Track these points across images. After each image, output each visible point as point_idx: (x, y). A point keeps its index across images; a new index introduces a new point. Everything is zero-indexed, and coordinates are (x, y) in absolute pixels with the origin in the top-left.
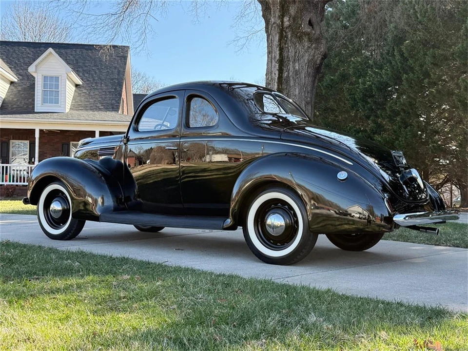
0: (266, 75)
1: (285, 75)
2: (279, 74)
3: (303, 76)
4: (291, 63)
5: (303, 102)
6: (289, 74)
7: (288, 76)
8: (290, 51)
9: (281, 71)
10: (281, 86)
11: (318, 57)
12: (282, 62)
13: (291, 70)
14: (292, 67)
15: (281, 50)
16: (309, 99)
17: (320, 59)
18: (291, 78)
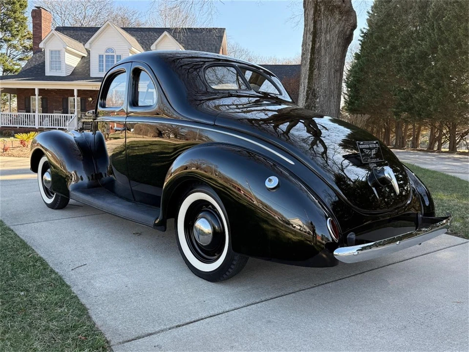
0: (302, 47)
1: (317, 45)
2: (312, 45)
3: (334, 46)
4: (323, 34)
5: (333, 70)
6: (321, 44)
7: (320, 47)
8: (323, 23)
9: (314, 42)
10: (314, 55)
11: (348, 28)
12: (315, 34)
13: (322, 41)
14: (323, 38)
15: (315, 23)
16: (338, 67)
18: (323, 48)
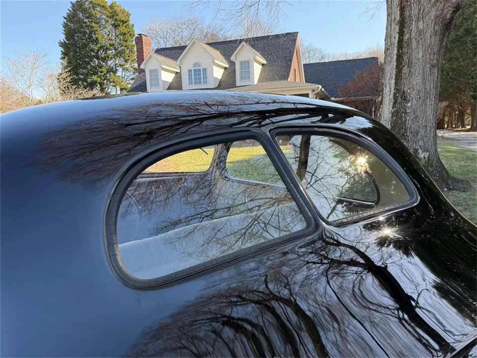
0: (385, 40)
1: (406, 37)
2: (399, 38)
3: (429, 36)
4: (414, 23)
5: (428, 66)
6: (411, 35)
7: (410, 39)
8: (413, 9)
9: (401, 33)
10: (402, 50)
11: (448, 11)
12: (402, 24)
13: (413, 31)
14: (413, 27)
15: (402, 9)
16: (435, 61)
17: (450, 12)
18: (413, 40)
